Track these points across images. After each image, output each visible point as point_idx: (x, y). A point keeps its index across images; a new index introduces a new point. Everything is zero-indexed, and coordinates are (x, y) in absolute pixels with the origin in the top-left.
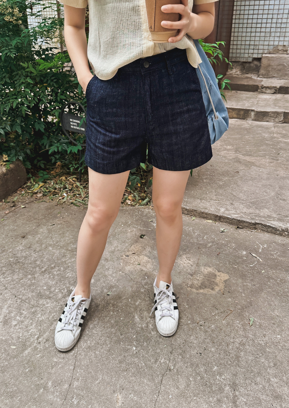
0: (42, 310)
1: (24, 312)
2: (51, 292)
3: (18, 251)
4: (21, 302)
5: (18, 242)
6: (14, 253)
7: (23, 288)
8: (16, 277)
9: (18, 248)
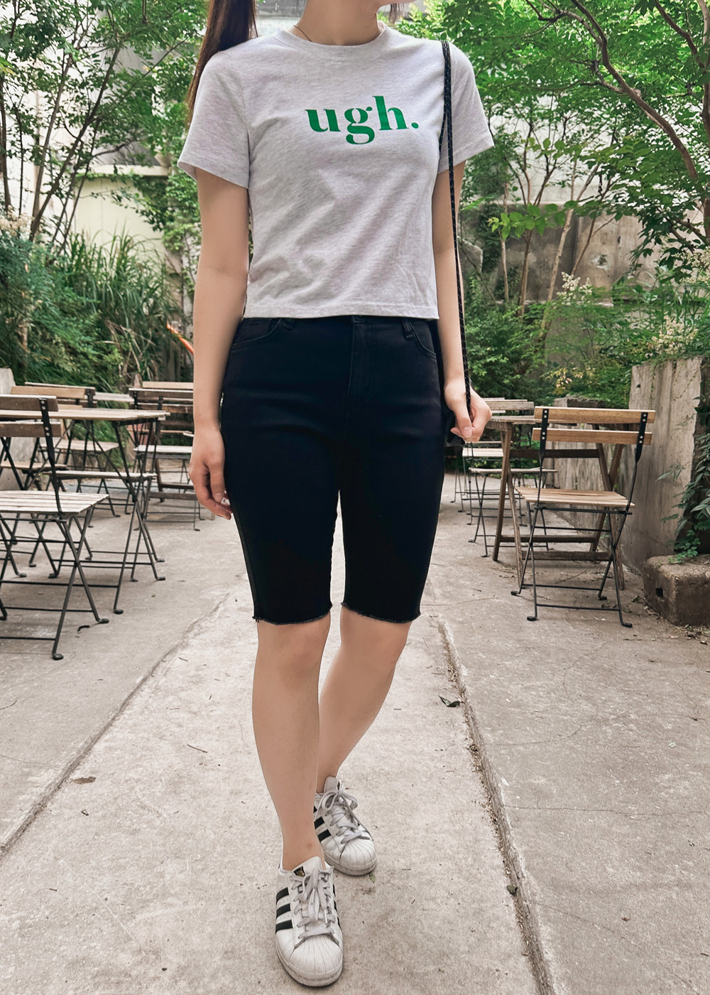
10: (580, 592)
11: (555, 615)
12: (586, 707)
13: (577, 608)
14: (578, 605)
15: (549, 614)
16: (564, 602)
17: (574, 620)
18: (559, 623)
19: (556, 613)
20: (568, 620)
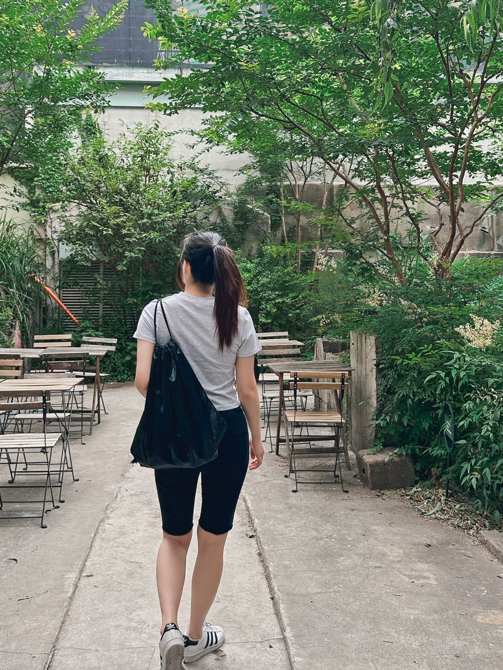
10: (325, 473)
11: (308, 488)
13: (321, 483)
14: (322, 481)
15: (305, 488)
16: (314, 480)
17: (318, 490)
18: (309, 493)
19: (309, 487)
20: (314, 491)
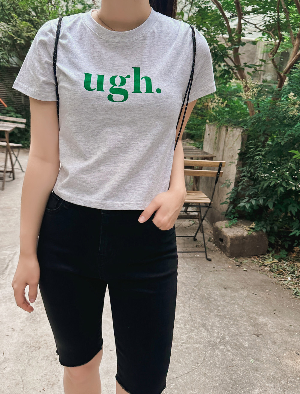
0: (198, 333)
1: (187, 325)
2: (211, 329)
3: (214, 293)
4: (191, 319)
5: (219, 288)
6: (211, 293)
7: (198, 314)
8: (200, 305)
9: (215, 292)
12: (205, 334)
